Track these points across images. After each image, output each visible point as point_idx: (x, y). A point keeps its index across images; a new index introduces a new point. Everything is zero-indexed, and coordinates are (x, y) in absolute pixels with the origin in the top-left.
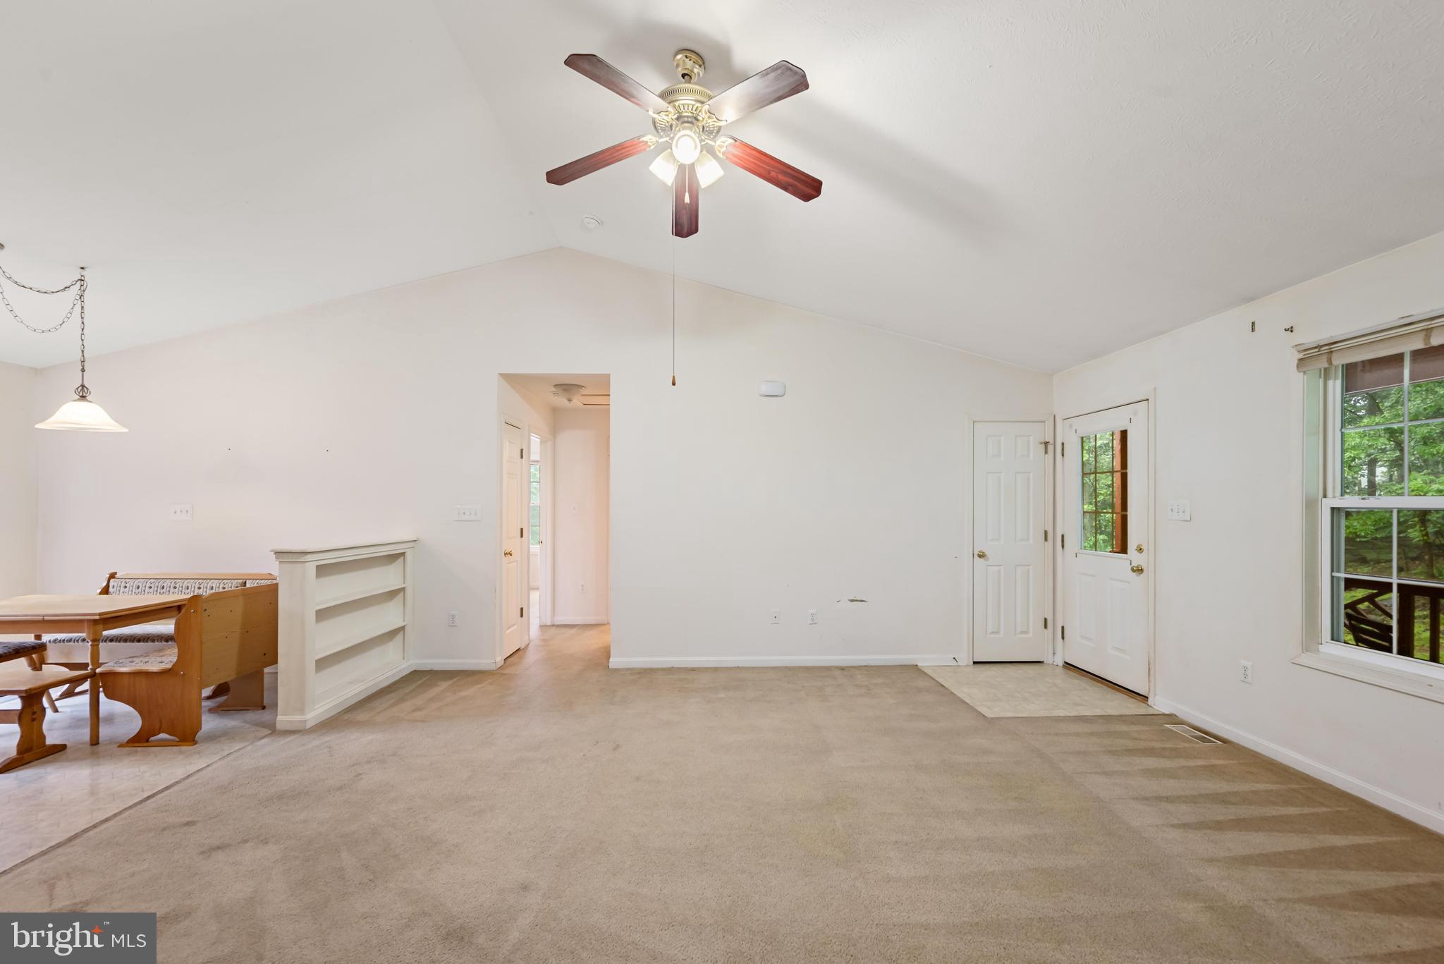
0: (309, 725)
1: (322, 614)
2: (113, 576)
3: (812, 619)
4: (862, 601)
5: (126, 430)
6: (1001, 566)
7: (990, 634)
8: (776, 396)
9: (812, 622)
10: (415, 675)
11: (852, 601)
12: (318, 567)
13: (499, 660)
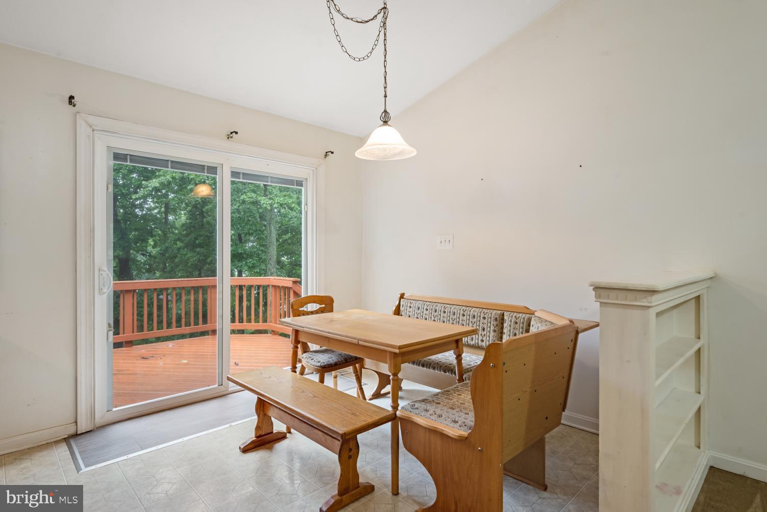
2: (402, 296)
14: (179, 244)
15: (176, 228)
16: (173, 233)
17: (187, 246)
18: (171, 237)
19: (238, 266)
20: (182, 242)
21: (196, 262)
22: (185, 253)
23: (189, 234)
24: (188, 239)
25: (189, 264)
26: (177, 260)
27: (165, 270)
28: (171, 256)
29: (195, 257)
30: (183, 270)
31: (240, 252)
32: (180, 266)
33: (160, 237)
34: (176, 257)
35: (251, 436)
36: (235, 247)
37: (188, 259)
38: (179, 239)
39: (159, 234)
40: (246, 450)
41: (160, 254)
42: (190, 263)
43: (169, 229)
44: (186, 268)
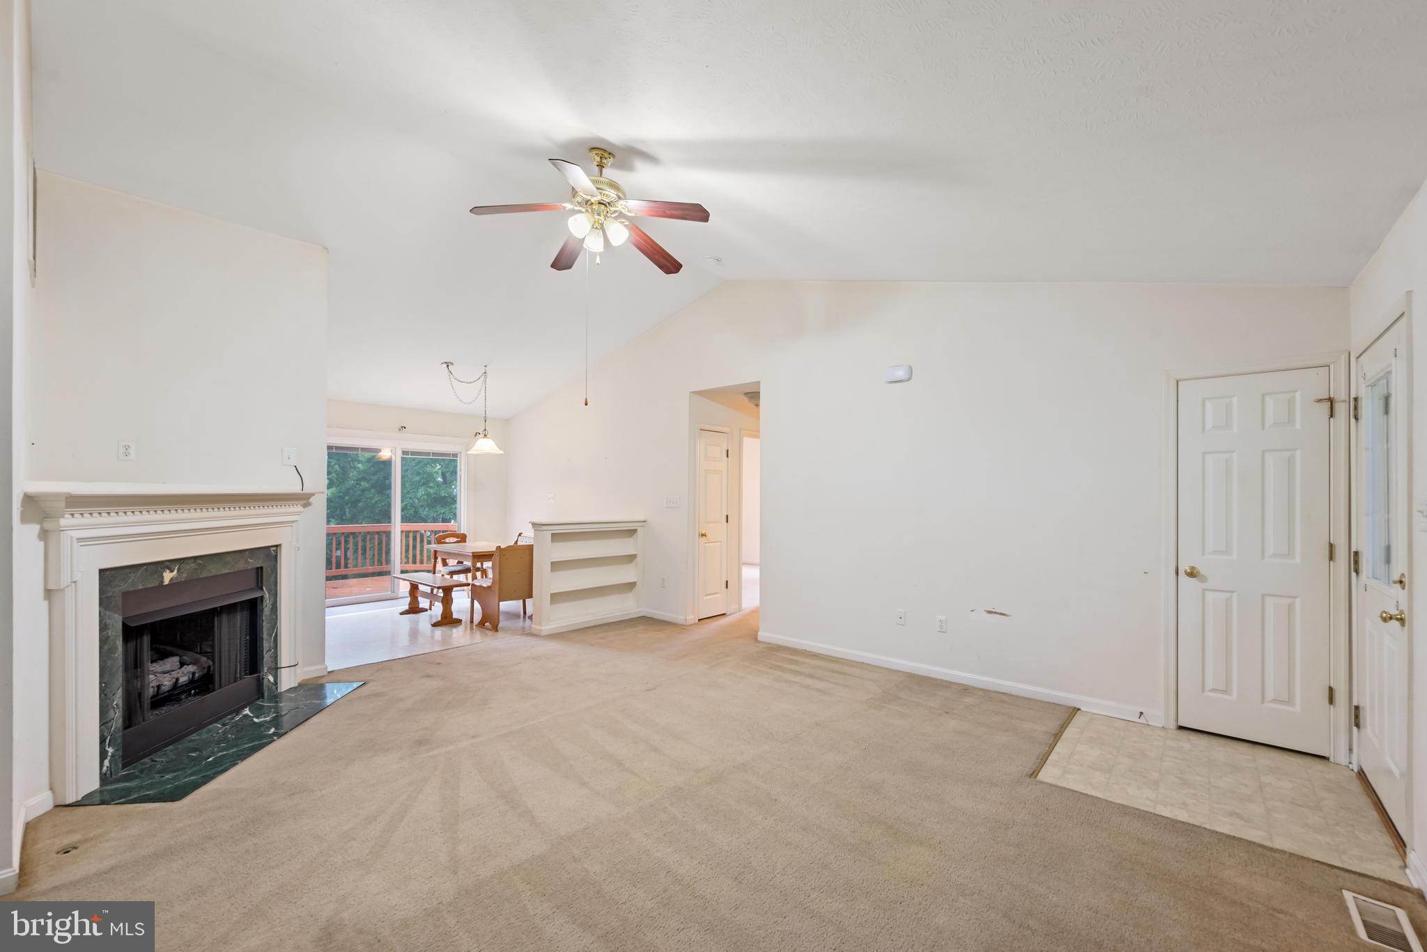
0: (544, 633)
1: (556, 566)
2: (520, 535)
3: (941, 627)
4: (1002, 614)
5: (503, 452)
6: (1232, 592)
7: (1209, 691)
8: (902, 381)
9: (940, 630)
10: (643, 618)
11: (990, 612)
12: (552, 534)
13: (692, 618)
14: (364, 484)
15: (359, 462)
16: (355, 468)
17: (373, 486)
18: (353, 474)
19: (440, 513)
20: (368, 481)
21: (386, 507)
22: (371, 496)
23: (376, 472)
24: (374, 478)
25: (377, 511)
26: (360, 505)
27: (344, 517)
28: (353, 499)
29: (384, 501)
30: (368, 517)
31: (443, 495)
32: (365, 513)
33: (337, 475)
34: (359, 501)
35: (407, 607)
36: (437, 488)
37: (376, 503)
38: (363, 479)
39: (336, 471)
40: (401, 614)
41: (339, 497)
42: (378, 509)
43: (349, 463)
44: (372, 515)
